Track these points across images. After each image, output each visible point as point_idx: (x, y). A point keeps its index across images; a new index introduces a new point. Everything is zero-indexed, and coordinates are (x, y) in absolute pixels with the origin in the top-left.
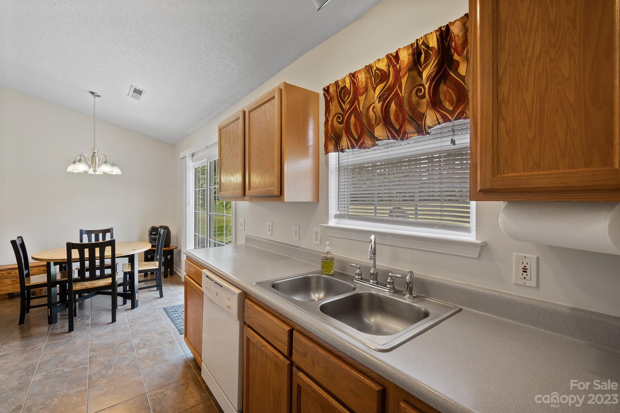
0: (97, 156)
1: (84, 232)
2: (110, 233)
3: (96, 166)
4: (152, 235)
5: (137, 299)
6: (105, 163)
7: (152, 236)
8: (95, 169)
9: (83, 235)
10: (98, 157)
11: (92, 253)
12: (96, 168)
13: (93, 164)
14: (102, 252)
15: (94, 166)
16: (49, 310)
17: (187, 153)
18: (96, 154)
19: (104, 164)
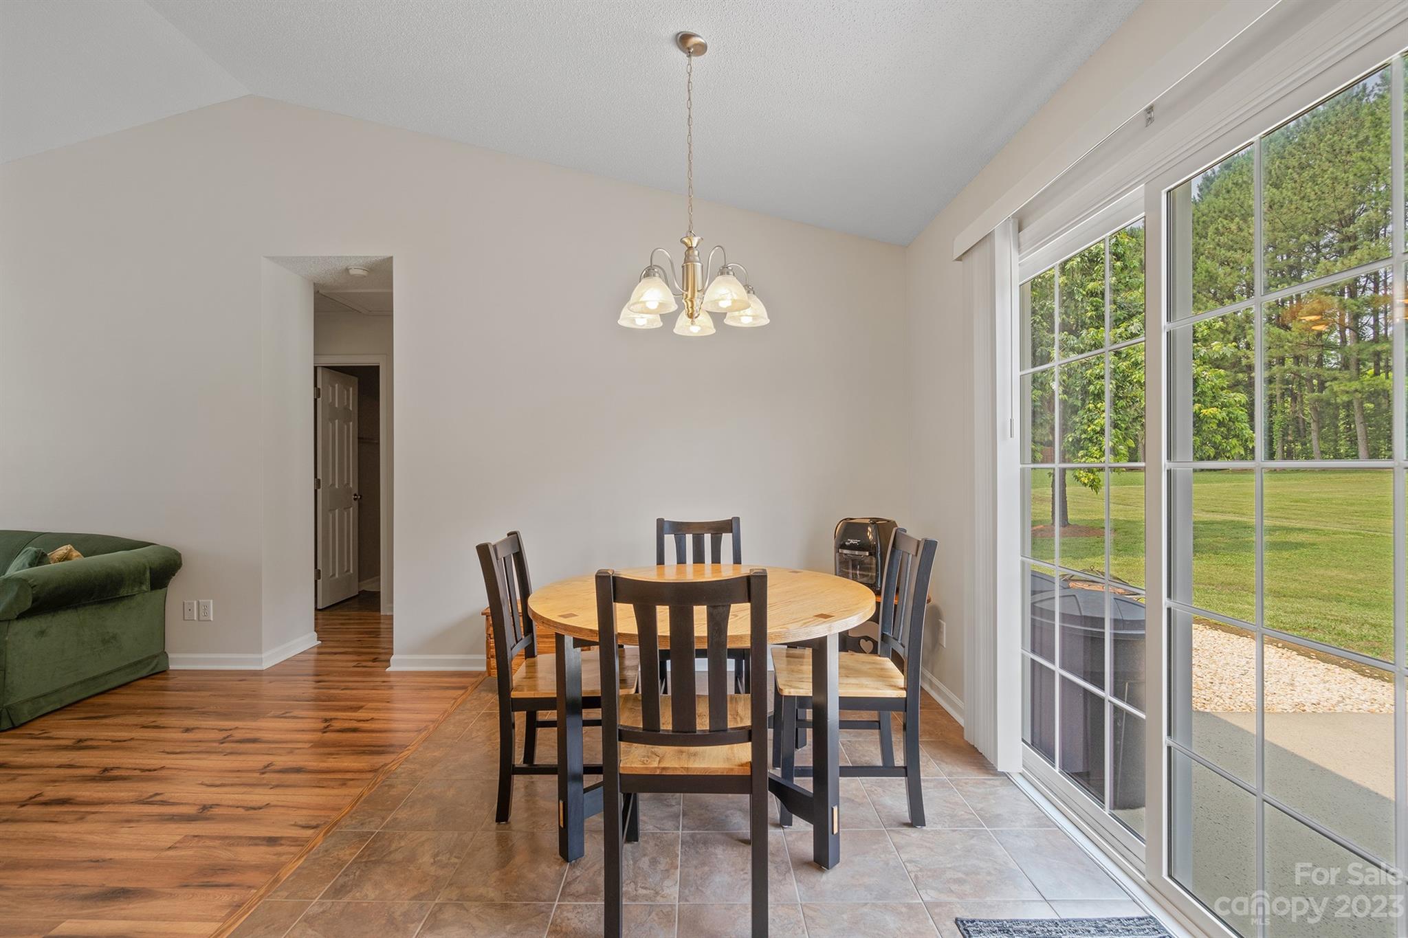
0: (697, 258)
1: (666, 527)
2: (731, 534)
3: (696, 293)
4: (843, 546)
5: (836, 831)
6: (722, 274)
7: (845, 551)
8: (692, 307)
9: (665, 536)
10: (699, 264)
11: (682, 622)
12: (695, 303)
13: (687, 290)
14: (718, 624)
15: (689, 296)
16: (561, 803)
17: (999, 218)
18: (696, 253)
19: (720, 278)
